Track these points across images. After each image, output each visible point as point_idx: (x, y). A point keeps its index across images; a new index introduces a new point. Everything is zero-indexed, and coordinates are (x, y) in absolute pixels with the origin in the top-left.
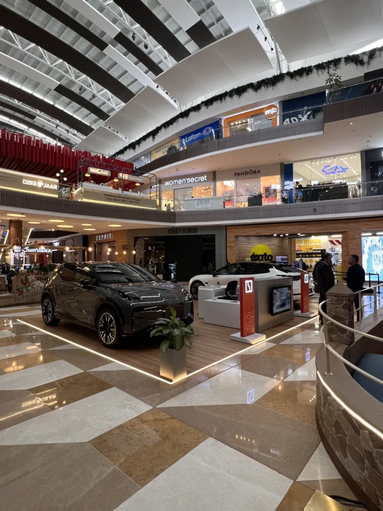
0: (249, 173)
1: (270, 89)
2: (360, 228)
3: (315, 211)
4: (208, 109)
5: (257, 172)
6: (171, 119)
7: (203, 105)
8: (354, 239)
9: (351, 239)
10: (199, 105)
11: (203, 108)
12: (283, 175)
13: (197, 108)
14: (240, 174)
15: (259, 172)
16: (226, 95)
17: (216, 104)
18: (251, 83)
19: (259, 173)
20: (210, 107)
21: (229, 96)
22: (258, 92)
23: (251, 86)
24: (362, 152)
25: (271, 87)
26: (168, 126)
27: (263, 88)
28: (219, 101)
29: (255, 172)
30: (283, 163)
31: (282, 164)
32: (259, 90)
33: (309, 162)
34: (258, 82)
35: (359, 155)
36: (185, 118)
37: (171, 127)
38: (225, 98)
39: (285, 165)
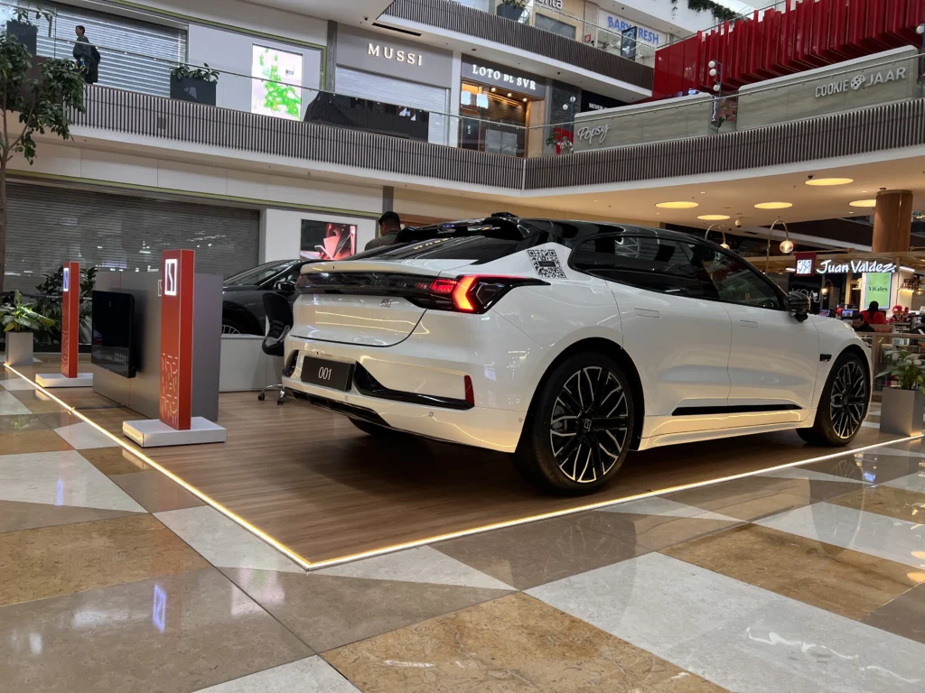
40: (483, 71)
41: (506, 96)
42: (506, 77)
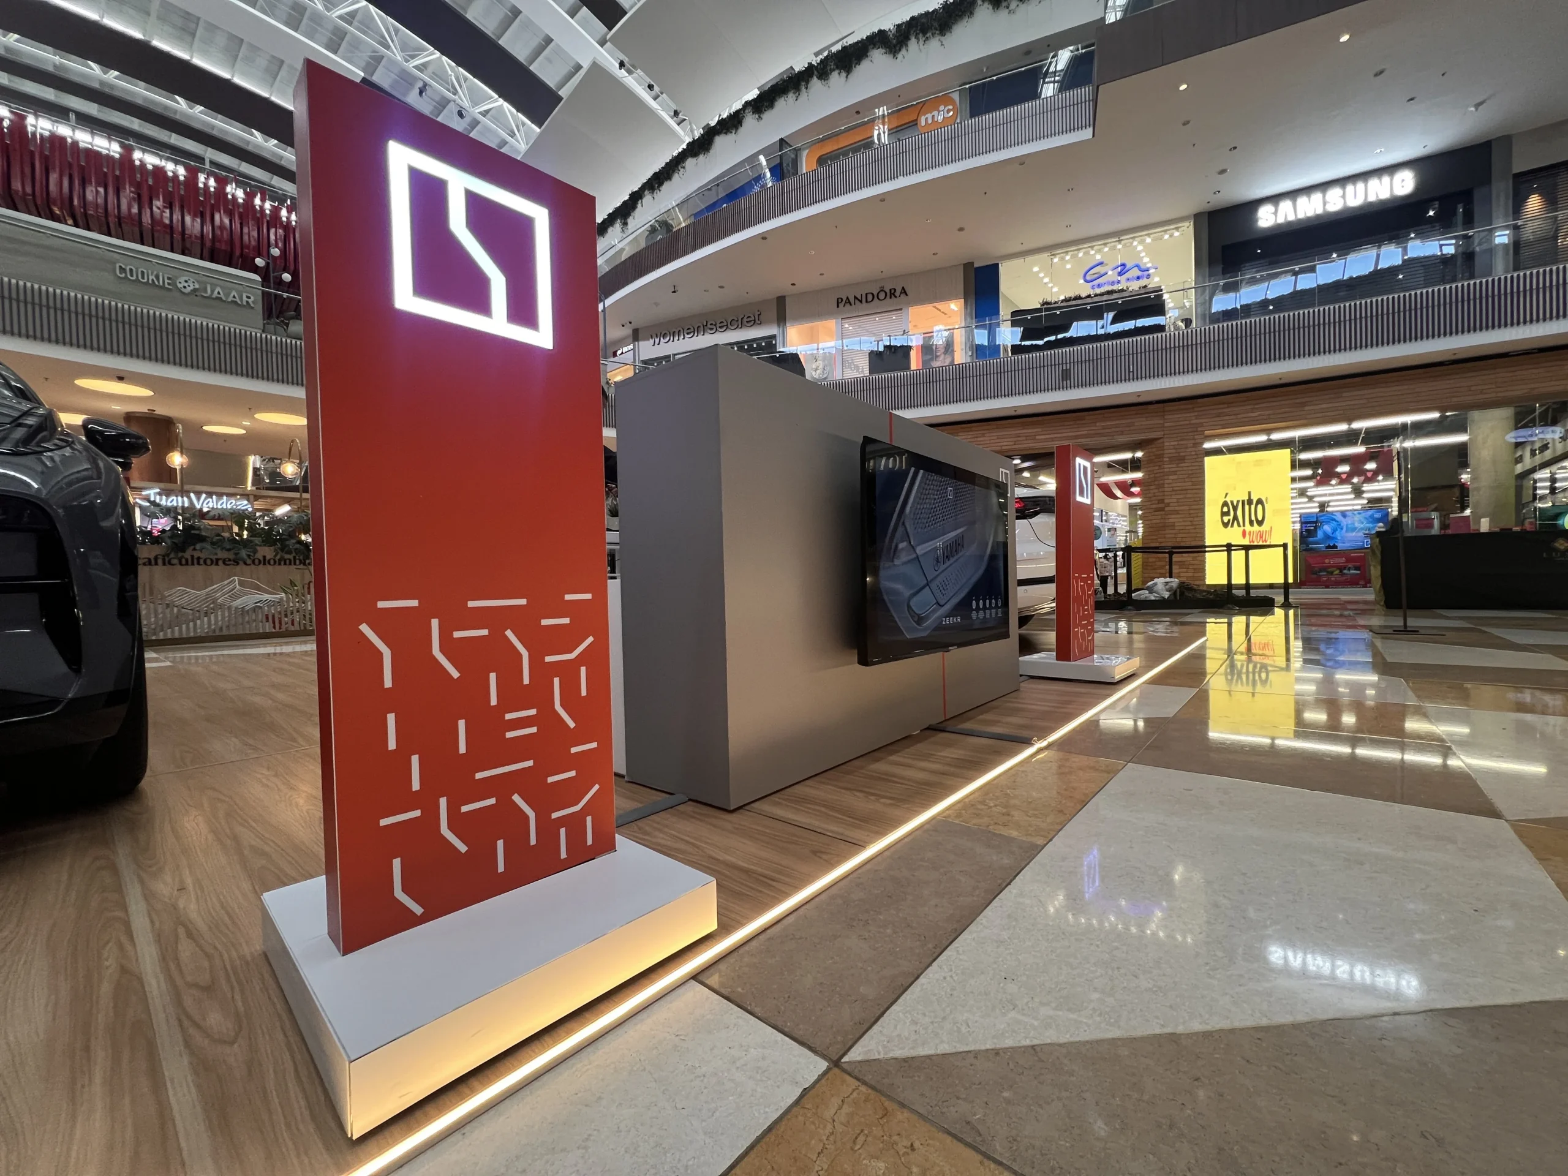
0: (875, 297)
1: (934, 43)
2: (1201, 424)
3: (1066, 379)
4: (762, 122)
5: (897, 294)
6: (667, 164)
7: (749, 110)
8: (1182, 459)
9: (1172, 460)
10: (737, 112)
11: (750, 120)
12: (972, 300)
13: (731, 123)
14: (852, 300)
15: (904, 291)
16: (811, 76)
17: (784, 104)
18: (880, 31)
19: (903, 296)
20: (768, 115)
21: (820, 78)
22: (900, 56)
23: (879, 39)
24: (1197, 217)
25: (938, 38)
26: (661, 184)
27: (913, 43)
28: (791, 96)
29: (892, 293)
30: (972, 263)
31: (968, 266)
32: (903, 51)
33: (1045, 256)
34: (899, 26)
35: (1188, 228)
36: (701, 157)
37: (666, 186)
38: (807, 82)
39: (978, 270)
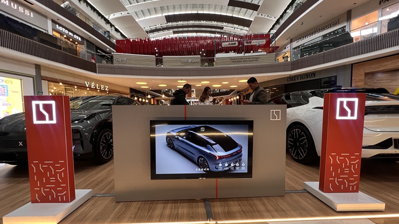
40: (61, 28)
41: (69, 40)
42: (70, 34)
